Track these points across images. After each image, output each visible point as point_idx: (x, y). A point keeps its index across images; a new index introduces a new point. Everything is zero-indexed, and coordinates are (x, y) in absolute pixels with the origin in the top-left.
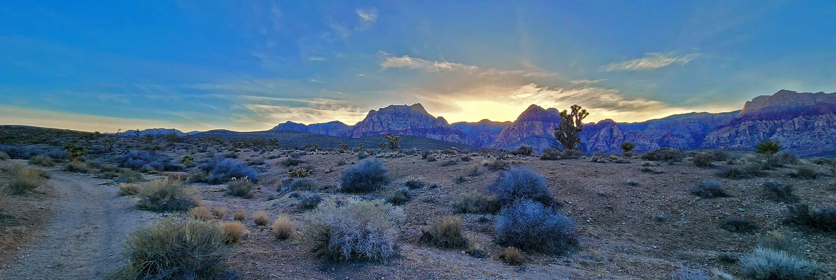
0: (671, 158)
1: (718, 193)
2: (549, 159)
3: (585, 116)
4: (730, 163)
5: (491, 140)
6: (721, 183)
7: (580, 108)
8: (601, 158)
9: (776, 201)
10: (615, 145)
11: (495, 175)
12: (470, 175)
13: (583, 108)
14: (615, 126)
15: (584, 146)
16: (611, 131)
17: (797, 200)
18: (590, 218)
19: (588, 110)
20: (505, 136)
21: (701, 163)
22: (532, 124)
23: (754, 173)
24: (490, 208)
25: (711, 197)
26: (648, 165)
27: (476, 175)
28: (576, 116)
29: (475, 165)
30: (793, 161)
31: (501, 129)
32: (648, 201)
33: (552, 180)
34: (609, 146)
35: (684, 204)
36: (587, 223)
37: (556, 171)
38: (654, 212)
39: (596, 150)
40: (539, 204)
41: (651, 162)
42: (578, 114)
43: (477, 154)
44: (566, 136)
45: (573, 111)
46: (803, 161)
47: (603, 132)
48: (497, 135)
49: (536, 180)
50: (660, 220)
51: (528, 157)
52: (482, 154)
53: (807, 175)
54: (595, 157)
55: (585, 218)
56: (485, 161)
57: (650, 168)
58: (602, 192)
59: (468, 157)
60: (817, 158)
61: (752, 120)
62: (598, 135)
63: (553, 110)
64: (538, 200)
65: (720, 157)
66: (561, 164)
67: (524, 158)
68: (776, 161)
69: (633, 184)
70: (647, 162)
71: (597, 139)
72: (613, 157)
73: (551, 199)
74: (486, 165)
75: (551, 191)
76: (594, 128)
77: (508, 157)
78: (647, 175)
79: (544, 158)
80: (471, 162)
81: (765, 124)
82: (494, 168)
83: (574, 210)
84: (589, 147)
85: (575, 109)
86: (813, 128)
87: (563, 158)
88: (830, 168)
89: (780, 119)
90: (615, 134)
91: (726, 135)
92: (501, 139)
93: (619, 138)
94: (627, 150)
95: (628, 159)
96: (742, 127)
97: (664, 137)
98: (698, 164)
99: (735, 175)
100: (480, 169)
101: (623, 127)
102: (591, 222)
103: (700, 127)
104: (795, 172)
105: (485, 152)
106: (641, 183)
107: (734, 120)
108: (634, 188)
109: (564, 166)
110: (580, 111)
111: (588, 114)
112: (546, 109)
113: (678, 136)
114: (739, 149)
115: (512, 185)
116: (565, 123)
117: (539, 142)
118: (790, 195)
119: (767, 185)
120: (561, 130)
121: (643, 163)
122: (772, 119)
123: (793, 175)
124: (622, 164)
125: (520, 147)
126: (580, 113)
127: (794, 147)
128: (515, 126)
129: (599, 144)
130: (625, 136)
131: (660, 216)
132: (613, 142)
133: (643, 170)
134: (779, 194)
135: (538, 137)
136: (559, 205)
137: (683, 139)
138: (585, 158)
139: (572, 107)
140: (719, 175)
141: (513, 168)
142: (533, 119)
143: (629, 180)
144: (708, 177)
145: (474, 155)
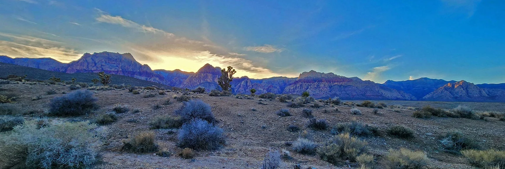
0: (271, 97)
1: (287, 114)
2: (214, 95)
3: (234, 73)
4: (293, 101)
5: (181, 83)
6: (288, 109)
7: (232, 68)
8: (240, 96)
9: (306, 117)
10: (248, 90)
11: (181, 104)
12: (164, 104)
13: (234, 69)
14: (249, 80)
15: (233, 89)
16: (247, 82)
17: (313, 117)
18: (232, 129)
19: (236, 70)
20: (190, 81)
21: (282, 100)
22: (207, 75)
23: (300, 105)
24: (176, 125)
25: (284, 116)
26: (261, 100)
27: (168, 104)
28: (230, 73)
29: (168, 97)
30: (313, 101)
31: (188, 77)
32: (259, 119)
33: (214, 108)
34: (245, 90)
35: (274, 120)
36: (231, 131)
37: (217, 102)
38: (261, 124)
39: (239, 92)
40: (206, 122)
41: (262, 99)
42: (231, 72)
43: (170, 90)
44: (224, 83)
45: (228, 69)
46: (316, 101)
47: (243, 83)
48: (185, 80)
49: (205, 108)
50: (264, 128)
51: (202, 94)
52: (173, 91)
53: (317, 106)
54: (238, 96)
55: (230, 129)
56: (175, 95)
57: (262, 102)
58: (239, 114)
59: (163, 92)
60: (320, 100)
61: (302, 82)
62: (241, 84)
63: (219, 68)
64: (206, 119)
65: (289, 98)
66: (220, 99)
67: (200, 95)
68: (308, 100)
69: (254, 110)
70: (261, 99)
71: (240, 86)
72: (246, 96)
73: (213, 118)
74: (175, 98)
75: (214, 114)
76: (239, 80)
77: (190, 94)
78: (260, 105)
79: (211, 95)
80: (165, 96)
81: (306, 84)
82: (180, 100)
83: (225, 124)
84: (235, 90)
85: (229, 68)
86: (320, 88)
87: (221, 95)
88: (324, 104)
89: (310, 83)
90: (248, 84)
91: (292, 88)
92: (187, 83)
93: (250, 86)
94: (253, 93)
95: (253, 97)
96: (298, 85)
97: (269, 87)
98: (281, 100)
99: (293, 106)
100: (171, 100)
101: (252, 81)
102: (233, 130)
103: (283, 84)
104: (313, 105)
105: (175, 90)
106: (257, 110)
107: (295, 82)
108: (254, 112)
109: (222, 100)
110: (232, 70)
111: (236, 72)
112: (215, 67)
113: (274, 87)
114: (296, 95)
115: (191, 110)
116: (224, 76)
117: (210, 85)
118: (311, 115)
119: (304, 111)
120: (221, 79)
121: (259, 99)
122: (308, 82)
123: (312, 107)
124: (250, 100)
125: (198, 88)
126: (232, 71)
127: (314, 95)
128: (196, 75)
129: (241, 89)
130: (252, 86)
131: (264, 126)
132: (247, 88)
133: (259, 103)
134: (307, 114)
135: (209, 83)
136: (217, 122)
137: (276, 89)
138: (232, 96)
139: (228, 67)
140: (288, 106)
141: (192, 100)
142: (207, 72)
143: (252, 108)
144: (284, 107)
145: (168, 92)
